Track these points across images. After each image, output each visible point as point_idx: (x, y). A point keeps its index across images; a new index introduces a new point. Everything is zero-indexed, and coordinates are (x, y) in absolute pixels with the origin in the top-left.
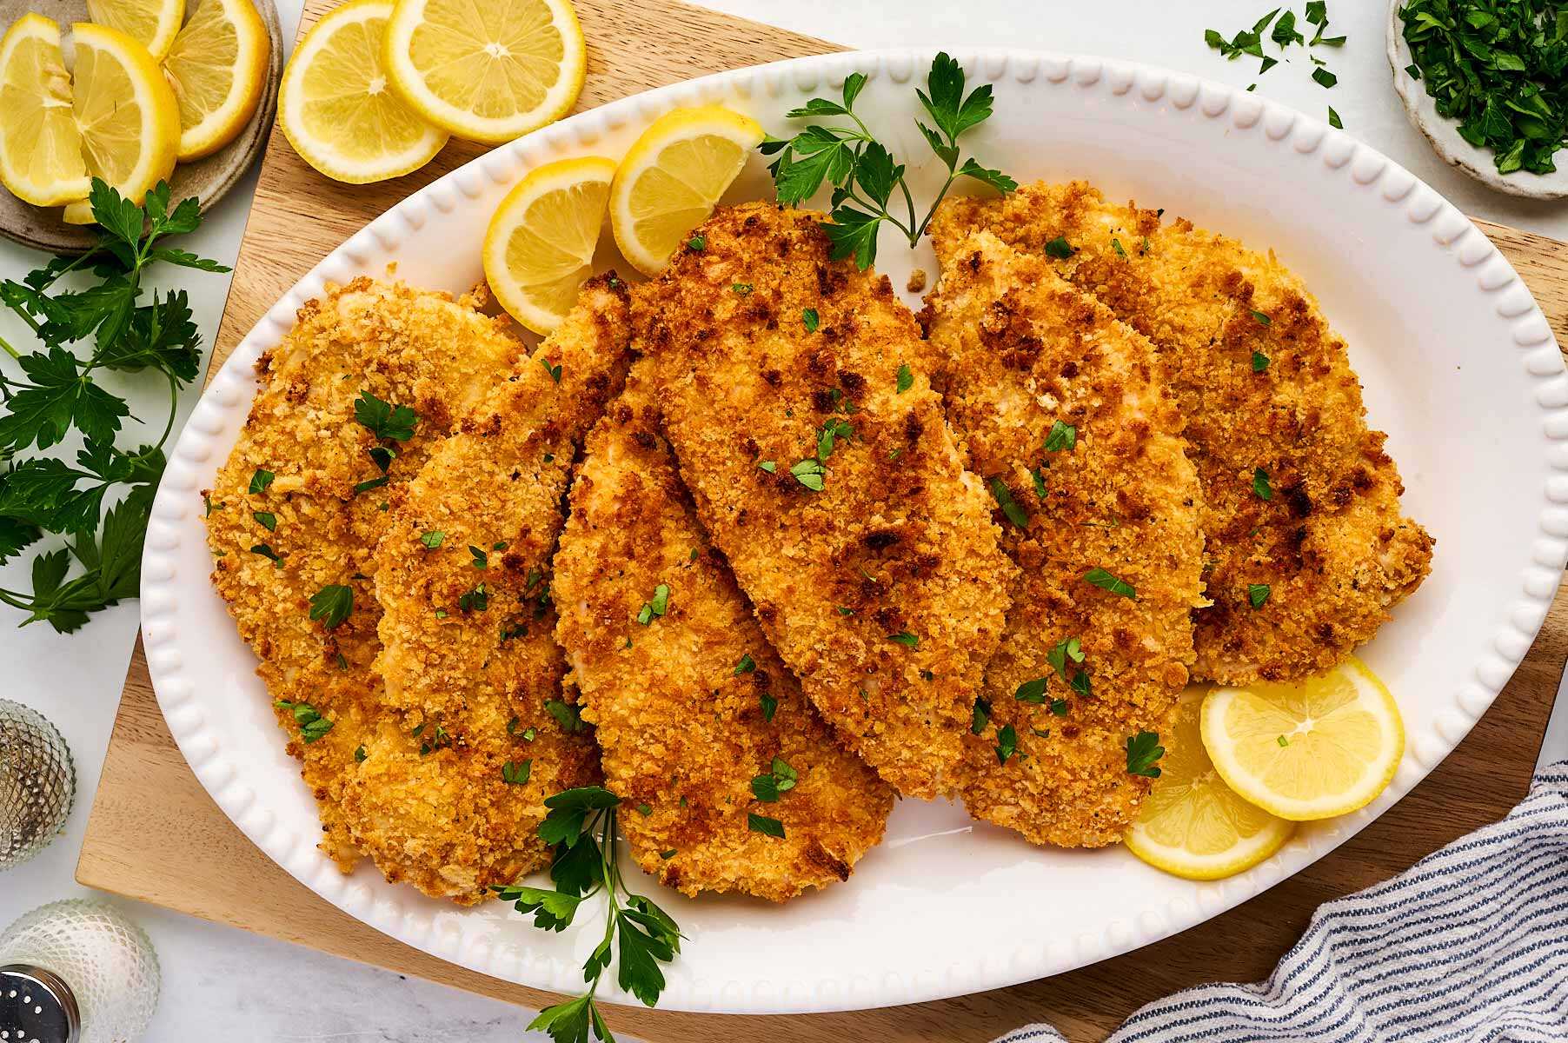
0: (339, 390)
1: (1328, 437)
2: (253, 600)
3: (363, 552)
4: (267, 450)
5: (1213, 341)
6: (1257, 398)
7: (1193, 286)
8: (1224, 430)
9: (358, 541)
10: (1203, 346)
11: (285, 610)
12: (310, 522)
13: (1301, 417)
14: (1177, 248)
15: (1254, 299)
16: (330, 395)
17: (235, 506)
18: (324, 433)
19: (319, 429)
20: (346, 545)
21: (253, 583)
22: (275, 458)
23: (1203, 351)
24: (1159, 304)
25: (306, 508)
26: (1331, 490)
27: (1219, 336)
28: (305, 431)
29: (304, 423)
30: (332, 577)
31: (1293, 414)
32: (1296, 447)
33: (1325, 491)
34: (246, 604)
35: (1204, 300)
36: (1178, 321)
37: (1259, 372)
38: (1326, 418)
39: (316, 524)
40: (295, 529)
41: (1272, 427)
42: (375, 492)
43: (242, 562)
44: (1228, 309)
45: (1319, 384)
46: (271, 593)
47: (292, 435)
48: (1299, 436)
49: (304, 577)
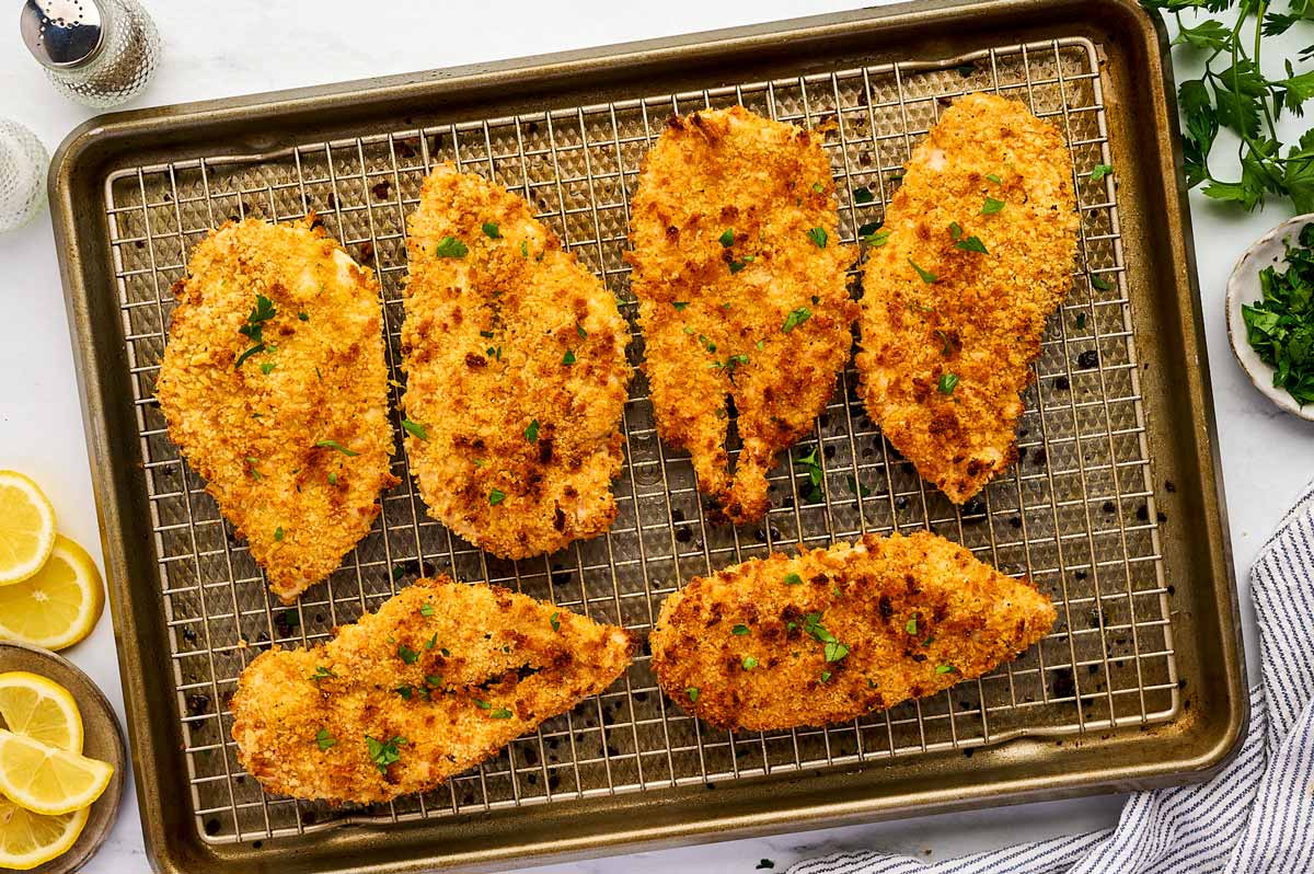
0: (222, 292)
1: (586, 423)
2: (194, 442)
3: (256, 398)
4: (184, 340)
5: (549, 332)
6: (557, 378)
7: (555, 293)
8: (529, 387)
9: (251, 392)
10: (543, 332)
11: (214, 445)
12: (220, 384)
13: (575, 403)
14: (562, 266)
15: (586, 320)
16: (215, 295)
17: (171, 381)
18: (217, 321)
19: (213, 319)
20: (246, 395)
21: (191, 431)
22: (191, 344)
23: (541, 334)
24: (531, 294)
25: (214, 374)
26: (572, 455)
27: (554, 331)
28: (205, 322)
29: (205, 317)
30: (240, 418)
31: (571, 399)
32: (564, 419)
33: (569, 453)
34: (189, 445)
35: (558, 306)
36: (535, 309)
37: (567, 363)
38: (589, 411)
39: (224, 385)
40: (209, 389)
41: (556, 400)
42: (257, 357)
43: (182, 418)
44: (569, 319)
45: (596, 390)
46: (203, 435)
47: (197, 326)
48: (569, 414)
49: (222, 422)
